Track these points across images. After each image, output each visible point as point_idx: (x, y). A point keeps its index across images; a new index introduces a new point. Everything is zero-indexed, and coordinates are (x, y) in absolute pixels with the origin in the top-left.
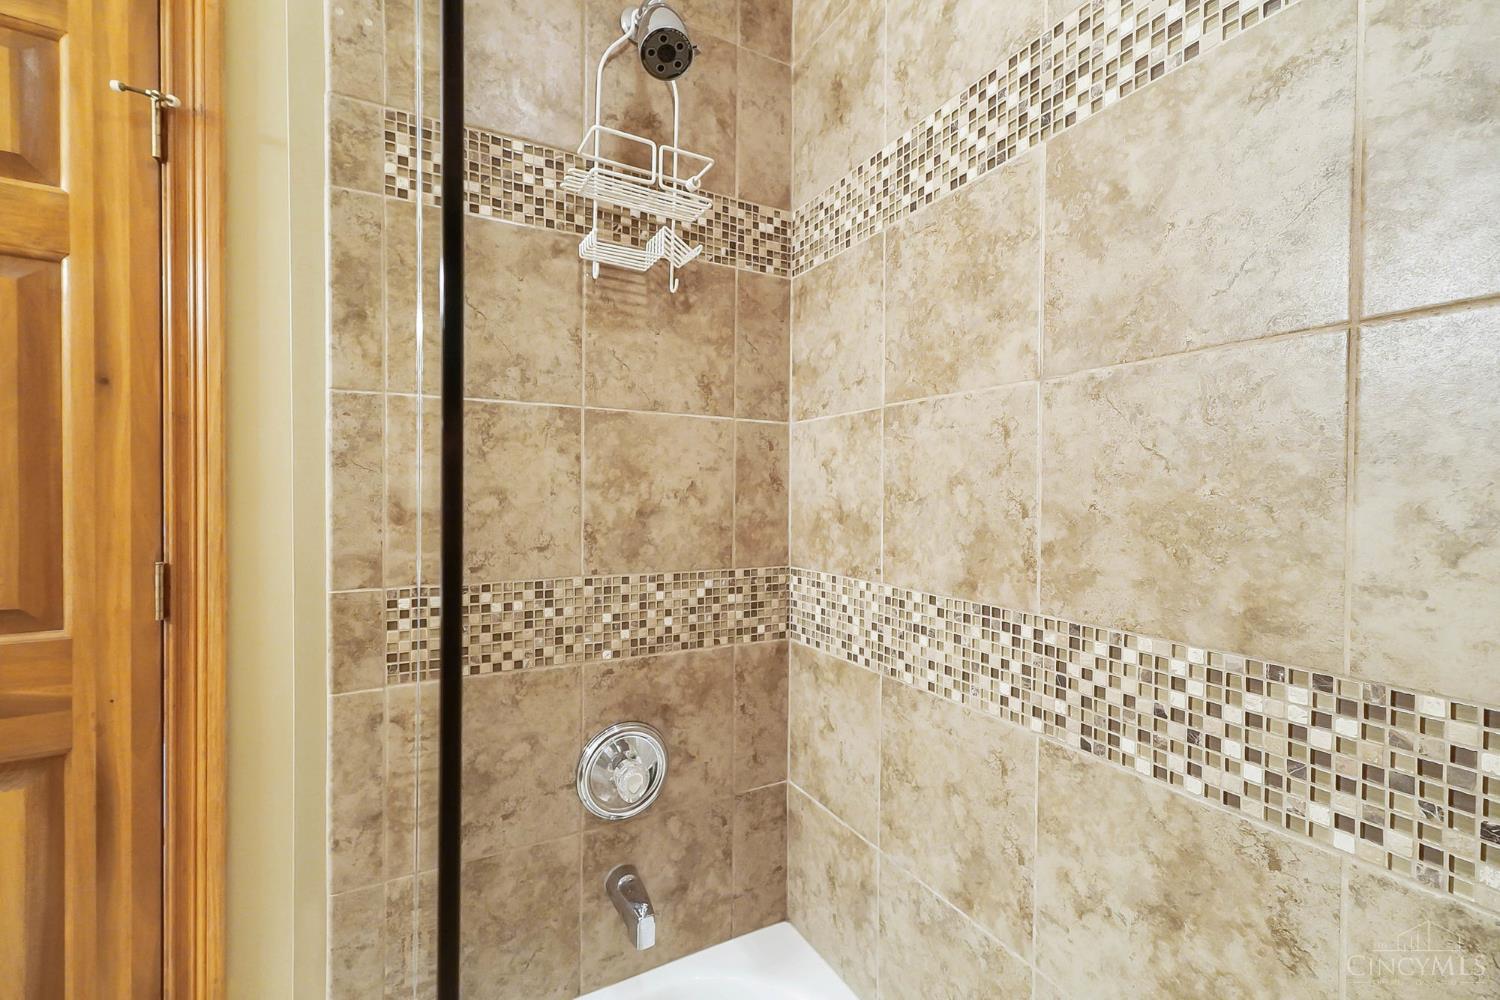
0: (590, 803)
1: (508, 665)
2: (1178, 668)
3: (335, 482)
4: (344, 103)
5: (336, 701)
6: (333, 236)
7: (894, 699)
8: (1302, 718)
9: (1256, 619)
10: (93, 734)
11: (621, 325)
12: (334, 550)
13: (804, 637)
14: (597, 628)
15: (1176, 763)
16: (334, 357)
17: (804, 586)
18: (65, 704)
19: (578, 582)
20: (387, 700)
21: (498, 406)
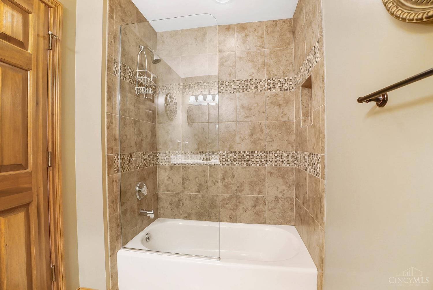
0: (138, 197)
1: (127, 170)
2: (224, 154)
3: (107, 132)
4: (109, 56)
5: (108, 178)
6: (107, 82)
7: (185, 169)
8: (234, 155)
9: (231, 147)
10: (36, 197)
11: (139, 103)
12: (107, 146)
13: (162, 164)
14: (137, 163)
15: (224, 163)
16: (107, 106)
17: (161, 155)
18: (31, 189)
19: (135, 154)
20: (114, 177)
21: (126, 118)
